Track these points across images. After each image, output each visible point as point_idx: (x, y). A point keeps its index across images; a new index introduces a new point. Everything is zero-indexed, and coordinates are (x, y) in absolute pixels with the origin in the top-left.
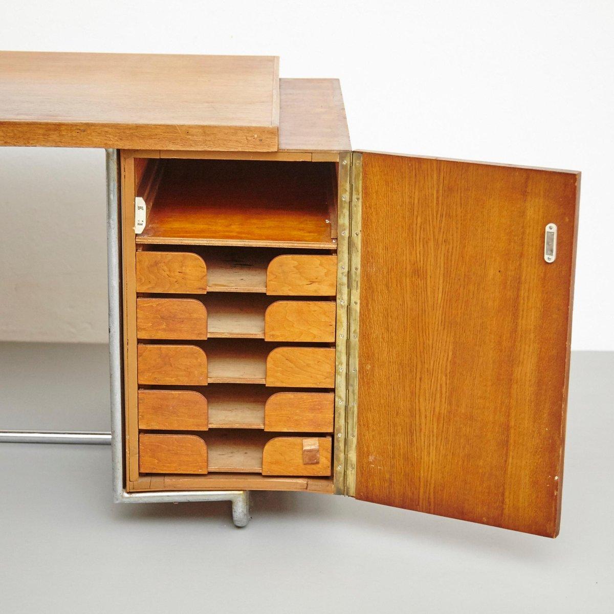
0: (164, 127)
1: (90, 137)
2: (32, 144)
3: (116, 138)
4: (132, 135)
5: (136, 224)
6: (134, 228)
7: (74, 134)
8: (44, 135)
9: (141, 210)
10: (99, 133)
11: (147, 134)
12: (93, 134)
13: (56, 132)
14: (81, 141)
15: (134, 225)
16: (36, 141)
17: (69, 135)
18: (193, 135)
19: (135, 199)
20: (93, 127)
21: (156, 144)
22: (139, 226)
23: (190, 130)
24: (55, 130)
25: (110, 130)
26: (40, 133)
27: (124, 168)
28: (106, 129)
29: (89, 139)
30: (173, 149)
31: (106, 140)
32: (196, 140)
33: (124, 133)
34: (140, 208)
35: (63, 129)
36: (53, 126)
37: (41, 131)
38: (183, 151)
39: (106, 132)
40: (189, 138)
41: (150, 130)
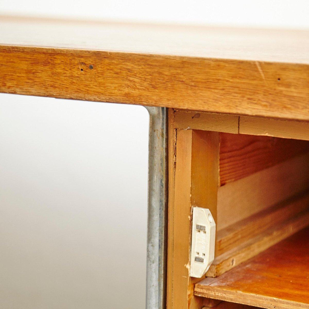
0: (233, 66)
1: (101, 80)
2: (9, 87)
3: (145, 84)
4: (173, 78)
5: (193, 259)
6: (188, 266)
7: (76, 73)
8: (28, 72)
9: (202, 232)
10: (117, 73)
11: (200, 77)
12: (107, 74)
13: (47, 68)
14: (86, 86)
15: (187, 260)
16: (15, 82)
17: (68, 74)
18: (288, 85)
19: (191, 211)
20: (107, 61)
21: (216, 100)
22: (198, 264)
23: (285, 76)
24: (46, 64)
25: (136, 68)
26: (22, 69)
27: (175, 149)
28: (130, 65)
29: (100, 83)
30: (248, 112)
31: (128, 86)
32: (293, 97)
33: (160, 73)
34: (200, 229)
35: (59, 62)
36: (43, 56)
37: (24, 65)
38: (269, 118)
39: (129, 70)
40: (281, 91)
41: (207, 70)
